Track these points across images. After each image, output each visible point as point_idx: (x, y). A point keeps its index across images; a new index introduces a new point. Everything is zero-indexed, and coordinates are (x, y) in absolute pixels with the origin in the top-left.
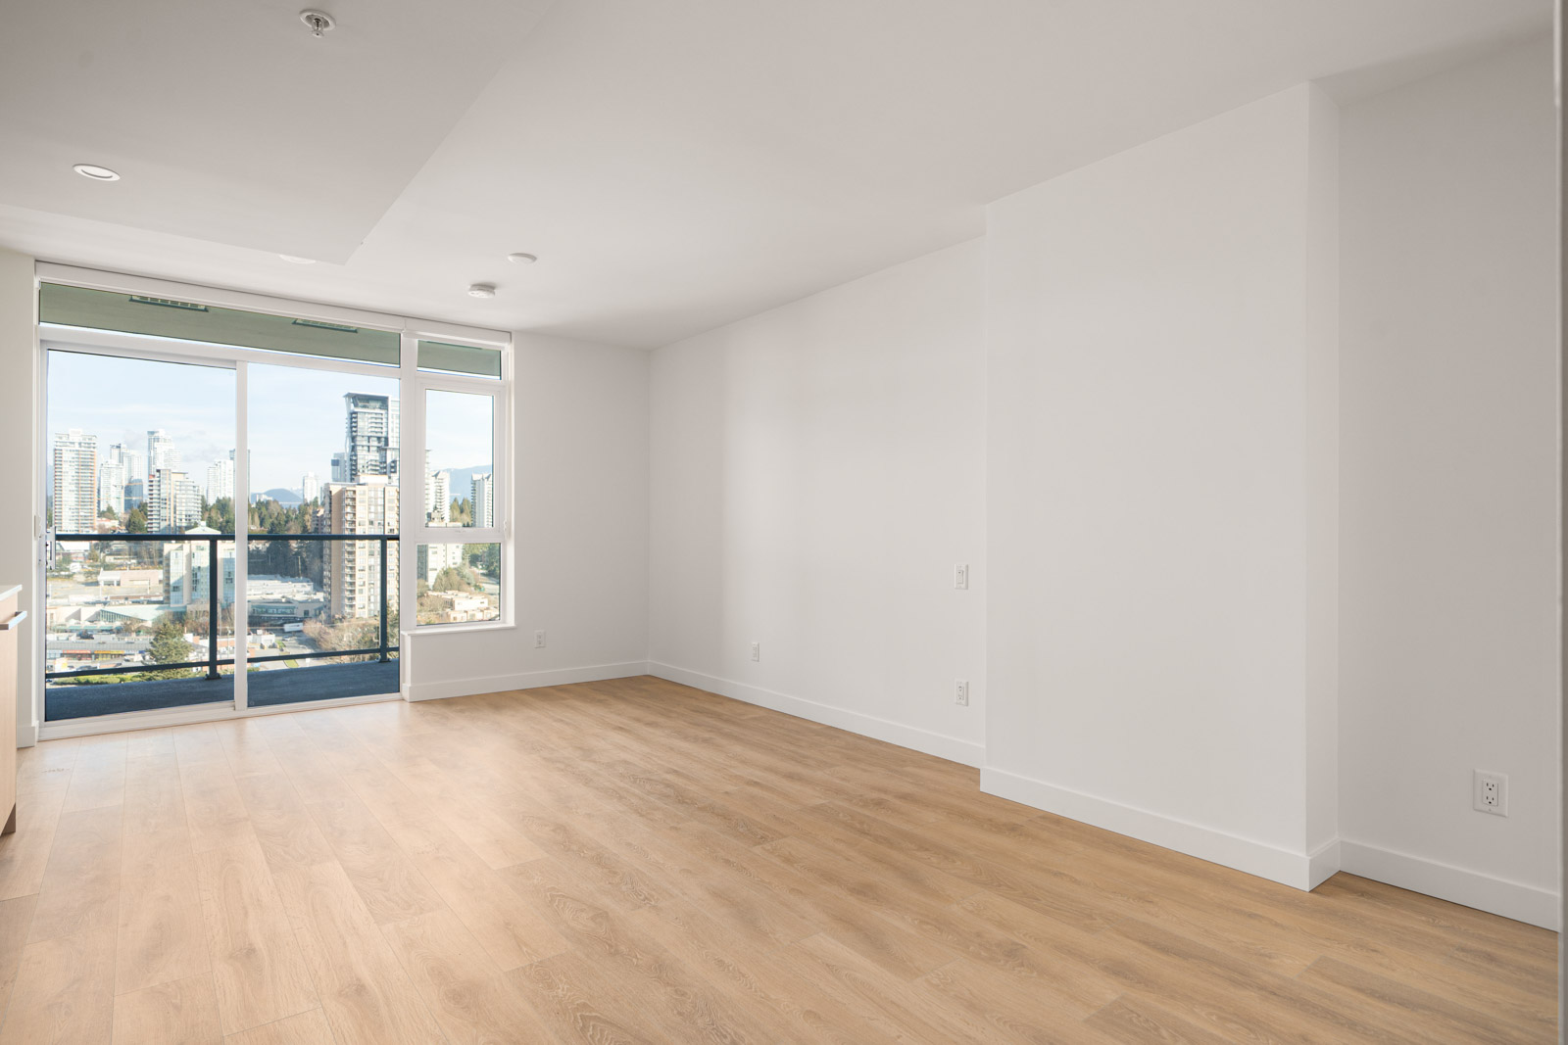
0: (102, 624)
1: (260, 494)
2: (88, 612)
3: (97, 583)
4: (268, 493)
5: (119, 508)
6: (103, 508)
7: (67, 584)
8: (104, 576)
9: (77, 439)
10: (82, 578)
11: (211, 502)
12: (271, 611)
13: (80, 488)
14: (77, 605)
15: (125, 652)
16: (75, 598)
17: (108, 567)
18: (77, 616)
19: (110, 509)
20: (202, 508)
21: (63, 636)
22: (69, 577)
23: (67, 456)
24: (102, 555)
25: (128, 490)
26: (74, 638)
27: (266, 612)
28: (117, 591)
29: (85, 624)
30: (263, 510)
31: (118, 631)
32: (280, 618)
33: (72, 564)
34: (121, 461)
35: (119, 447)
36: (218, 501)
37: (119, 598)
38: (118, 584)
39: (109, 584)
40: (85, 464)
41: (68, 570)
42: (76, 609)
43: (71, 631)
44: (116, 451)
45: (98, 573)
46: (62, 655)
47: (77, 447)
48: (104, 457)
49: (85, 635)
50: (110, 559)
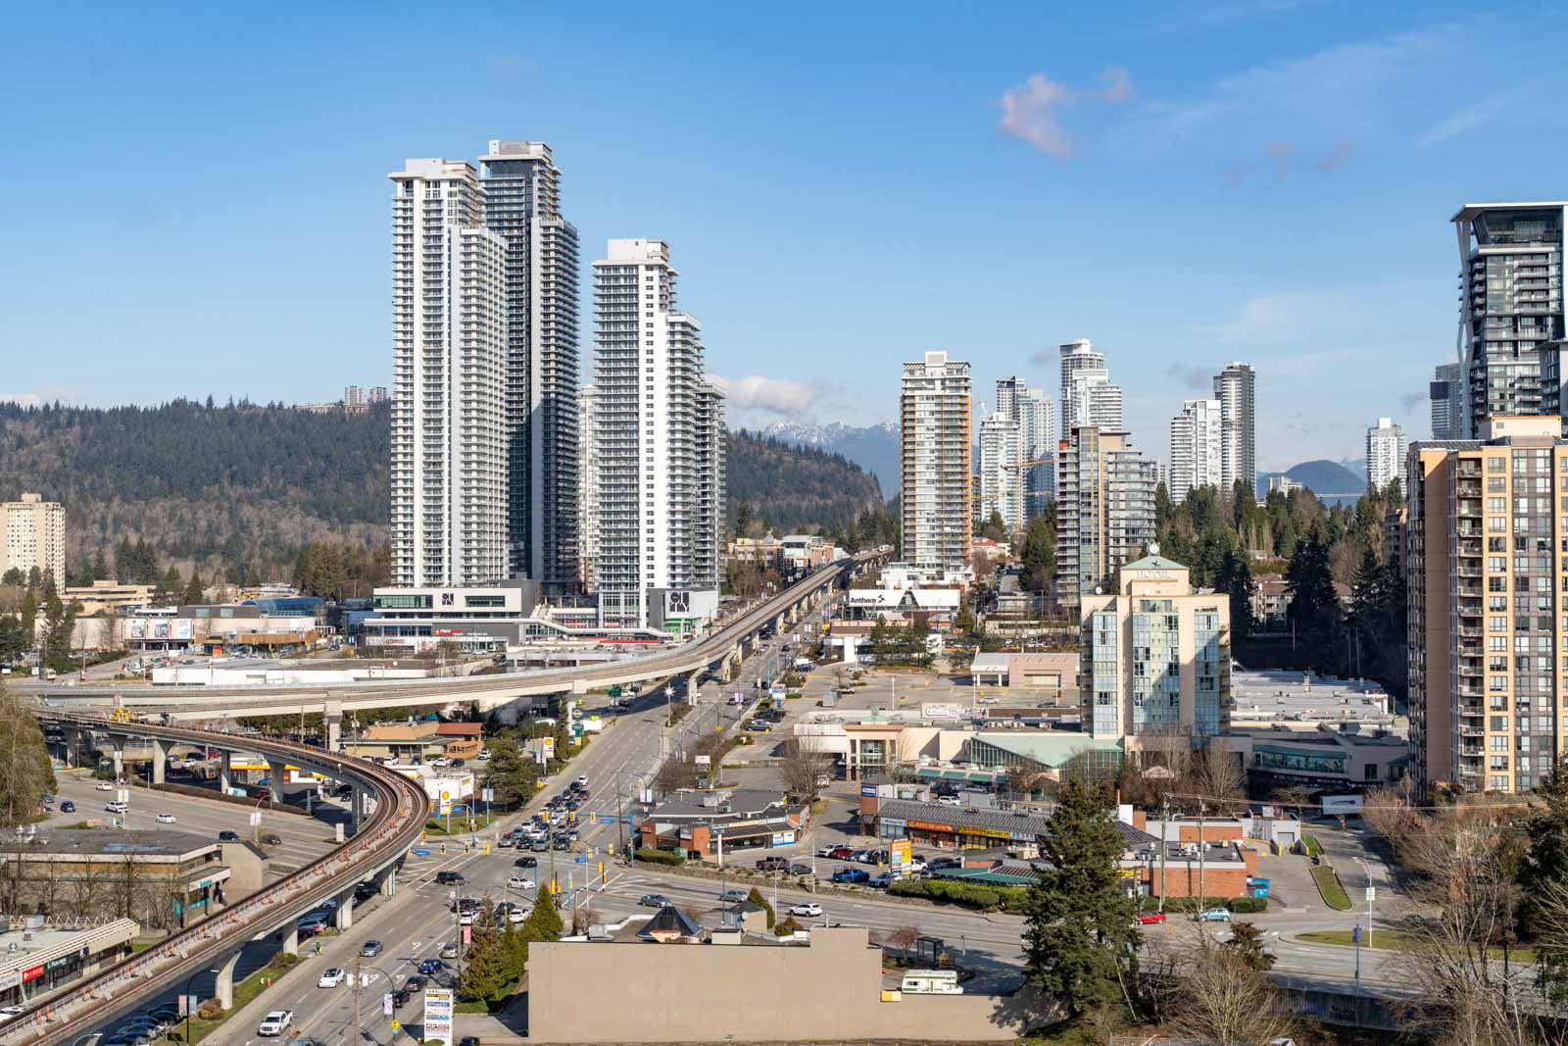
0: (973, 770)
1: (1277, 476)
2: (951, 744)
3: (968, 680)
4: (1294, 473)
5: (1014, 517)
6: (985, 515)
7: (922, 679)
8: (983, 664)
9: (939, 372)
10: (943, 666)
11: (1179, 497)
12: (1293, 761)
13: (943, 477)
14: (933, 725)
15: (1011, 836)
16: (932, 710)
17: (991, 645)
18: (933, 748)
19: (995, 518)
20: (1158, 511)
21: (909, 790)
22: (926, 663)
23: (923, 409)
24: (980, 617)
25: (1031, 480)
26: (925, 797)
27: (1283, 764)
28: (1004, 698)
29: (946, 767)
30: (1283, 514)
31: (1000, 788)
32: (1313, 780)
33: (931, 637)
34: (1015, 415)
35: (1011, 384)
36: (1192, 494)
37: (1005, 713)
38: (1006, 683)
39: (990, 680)
40: (953, 424)
41: (922, 648)
42: (931, 733)
43: (923, 781)
44: (1007, 393)
45: (972, 656)
46: (907, 831)
47: (938, 391)
48: (985, 408)
49: (945, 789)
50: (992, 628)
